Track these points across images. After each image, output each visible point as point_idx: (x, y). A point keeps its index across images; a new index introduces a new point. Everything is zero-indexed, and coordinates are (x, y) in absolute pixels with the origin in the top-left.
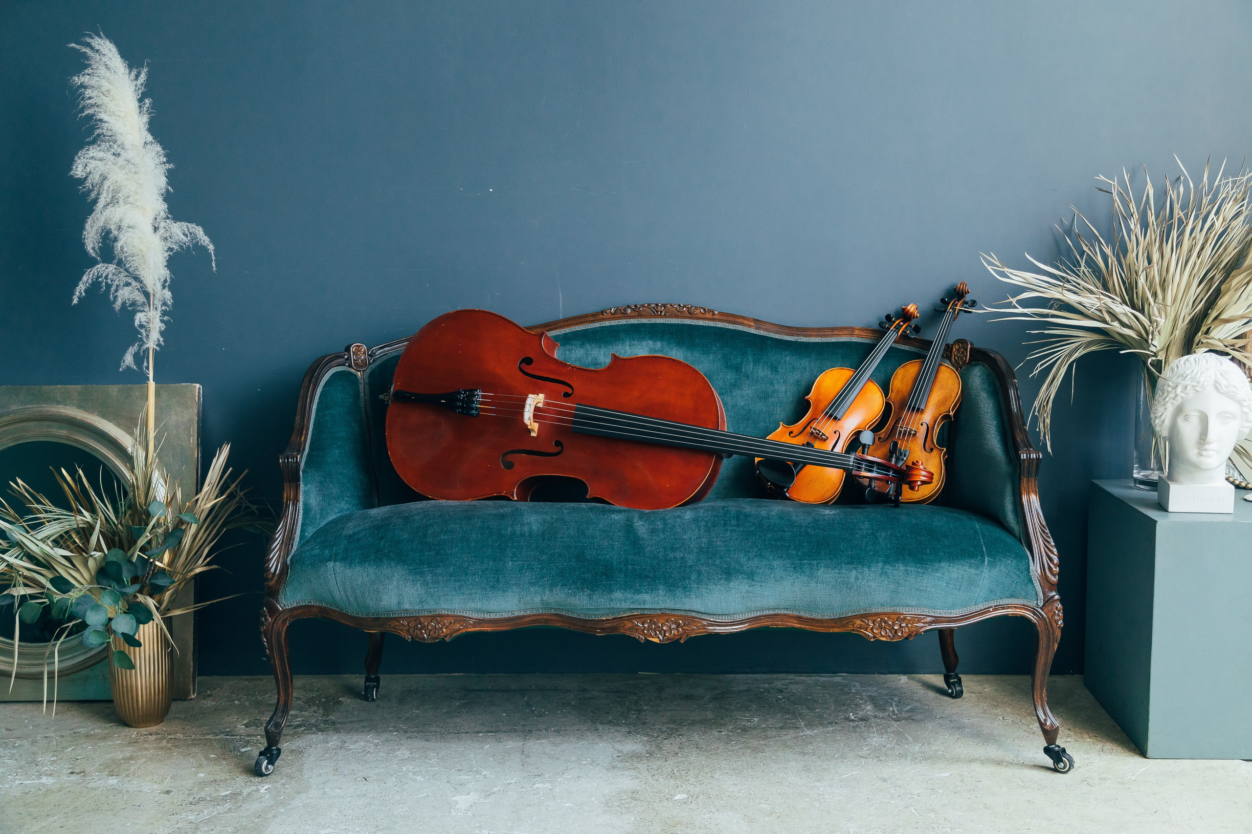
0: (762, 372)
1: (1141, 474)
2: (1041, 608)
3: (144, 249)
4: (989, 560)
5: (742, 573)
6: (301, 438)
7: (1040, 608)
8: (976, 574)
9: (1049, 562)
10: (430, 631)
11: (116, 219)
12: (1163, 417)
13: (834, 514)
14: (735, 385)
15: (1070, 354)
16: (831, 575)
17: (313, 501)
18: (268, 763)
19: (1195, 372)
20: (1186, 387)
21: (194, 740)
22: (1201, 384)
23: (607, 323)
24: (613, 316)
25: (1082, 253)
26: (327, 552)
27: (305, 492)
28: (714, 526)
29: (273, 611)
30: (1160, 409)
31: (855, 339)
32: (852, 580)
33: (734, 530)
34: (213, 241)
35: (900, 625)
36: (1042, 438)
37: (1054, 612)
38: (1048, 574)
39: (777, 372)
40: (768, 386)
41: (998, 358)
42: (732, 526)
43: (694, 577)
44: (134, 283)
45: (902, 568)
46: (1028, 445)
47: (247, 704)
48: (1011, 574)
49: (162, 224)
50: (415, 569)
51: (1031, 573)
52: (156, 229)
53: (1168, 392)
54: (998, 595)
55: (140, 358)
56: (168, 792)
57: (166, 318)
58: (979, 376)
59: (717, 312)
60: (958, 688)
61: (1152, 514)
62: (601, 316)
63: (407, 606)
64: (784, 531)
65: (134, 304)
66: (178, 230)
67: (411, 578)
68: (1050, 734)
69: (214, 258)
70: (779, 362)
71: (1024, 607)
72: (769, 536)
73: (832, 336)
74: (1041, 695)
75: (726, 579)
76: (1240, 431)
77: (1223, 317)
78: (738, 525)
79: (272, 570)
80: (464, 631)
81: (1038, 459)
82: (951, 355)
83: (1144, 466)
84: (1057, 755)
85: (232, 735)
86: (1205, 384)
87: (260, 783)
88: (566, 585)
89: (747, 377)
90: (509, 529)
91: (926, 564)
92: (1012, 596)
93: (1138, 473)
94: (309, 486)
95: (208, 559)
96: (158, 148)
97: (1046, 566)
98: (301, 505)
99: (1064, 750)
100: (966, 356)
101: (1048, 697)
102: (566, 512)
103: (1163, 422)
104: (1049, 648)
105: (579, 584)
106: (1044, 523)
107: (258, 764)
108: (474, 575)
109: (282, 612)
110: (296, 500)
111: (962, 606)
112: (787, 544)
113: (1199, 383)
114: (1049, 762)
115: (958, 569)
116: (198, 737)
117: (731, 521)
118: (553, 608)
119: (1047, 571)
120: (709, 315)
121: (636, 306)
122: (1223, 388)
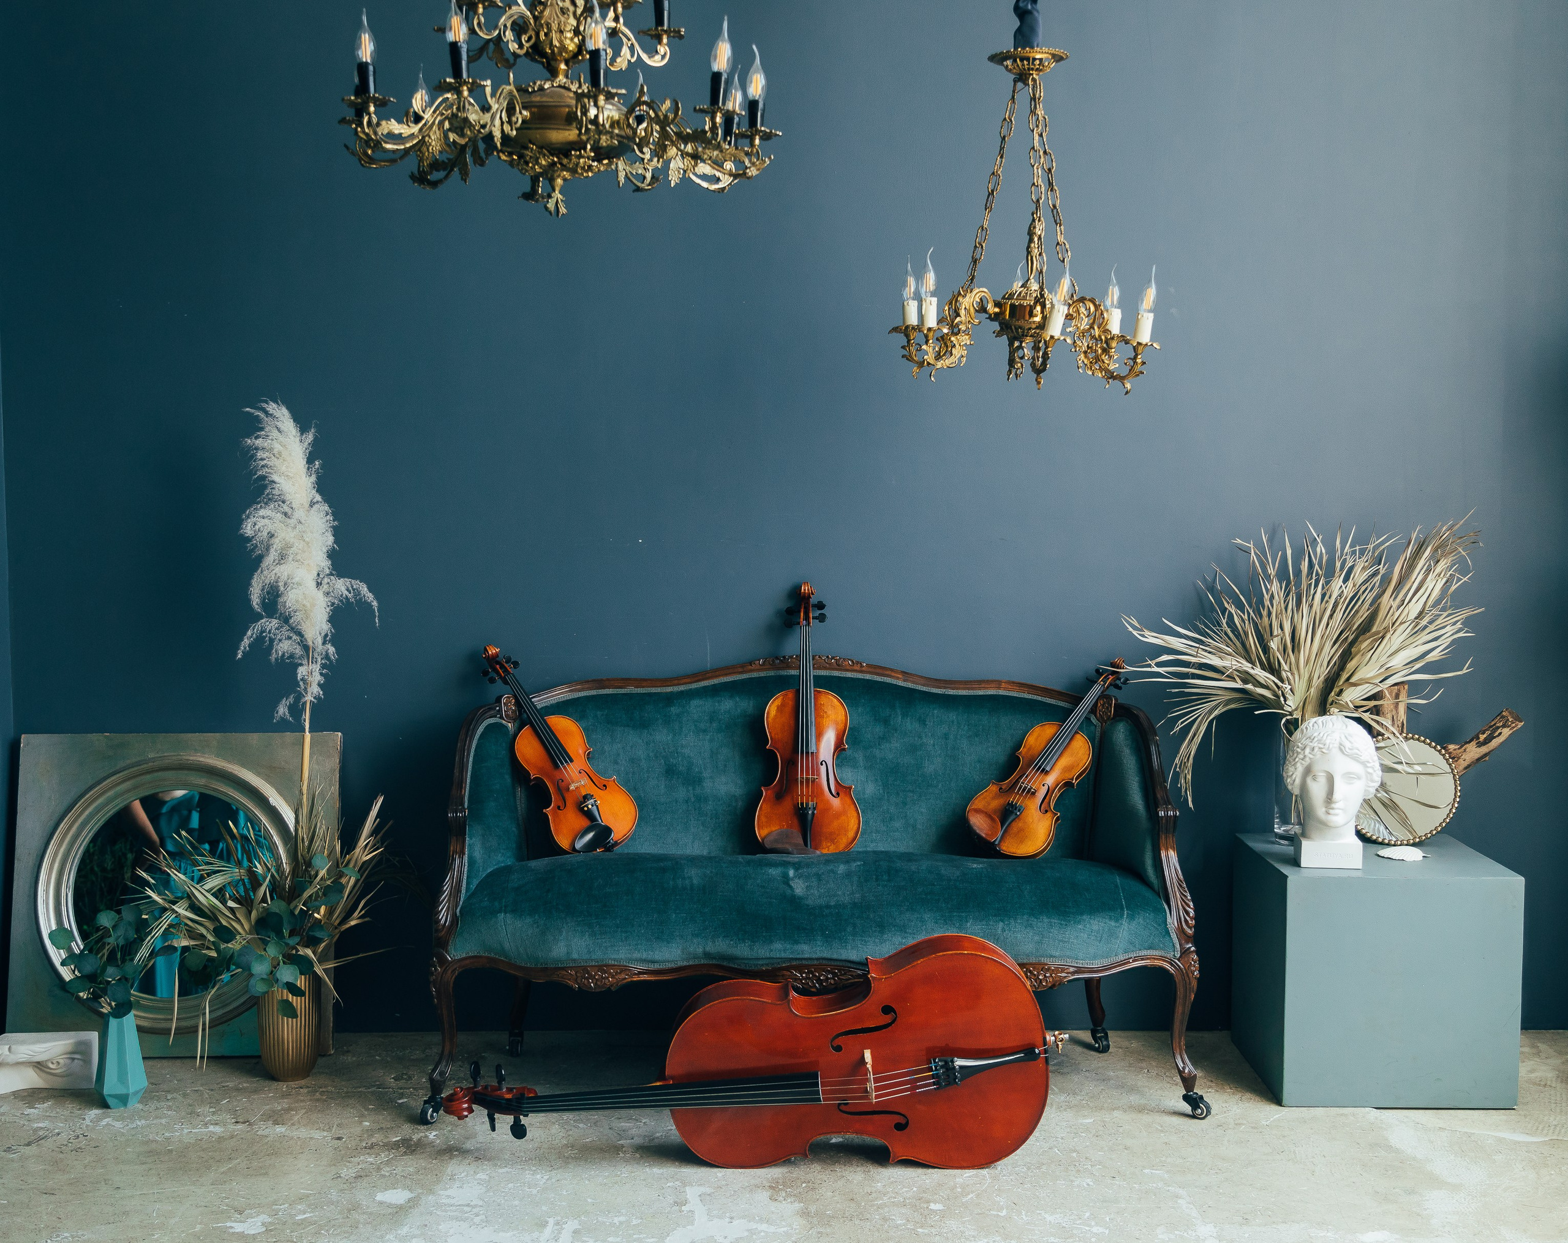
0: (910, 725)
1: (1282, 829)
2: (1178, 960)
3: (308, 605)
4: (1127, 913)
5: (894, 926)
6: (461, 791)
8: (1116, 927)
9: (1185, 914)
10: (597, 980)
11: (284, 577)
12: (1294, 776)
13: (982, 868)
14: (883, 738)
15: (1211, 712)
17: (478, 854)
18: (433, 1112)
19: (1321, 735)
20: (1313, 749)
21: (347, 1092)
22: (1327, 746)
23: (755, 675)
24: (762, 667)
25: (1223, 610)
26: (496, 904)
27: (469, 845)
28: (866, 881)
29: (443, 961)
30: (1291, 769)
31: (1001, 692)
32: (999, 931)
33: (886, 885)
34: (377, 598)
35: (1045, 975)
36: (1183, 793)
37: (1191, 963)
38: (1185, 926)
39: (925, 725)
40: (916, 738)
41: (1141, 715)
42: (883, 881)
43: (849, 929)
44: (295, 637)
45: (1046, 920)
46: (1167, 802)
47: (389, 1059)
48: (1149, 926)
49: (326, 580)
50: (583, 920)
51: (1169, 926)
52: (319, 584)
53: (1298, 753)
54: (1137, 946)
55: (296, 710)
56: (339, 1139)
57: (324, 671)
58: (1123, 732)
59: (865, 665)
60: (1104, 1043)
61: (1285, 870)
62: (750, 667)
63: (575, 956)
64: (934, 885)
65: (292, 656)
66: (341, 586)
67: (579, 929)
68: (1188, 1082)
69: (377, 614)
70: (927, 715)
71: (1162, 958)
72: (920, 890)
73: (980, 689)
74: (1180, 1043)
75: (879, 932)
76: (1365, 791)
77: (1353, 680)
78: (889, 881)
79: (442, 922)
80: (629, 980)
81: (1175, 816)
82: (1096, 711)
83: (1285, 821)
84: (1194, 1101)
85: (384, 1088)
86: (1331, 746)
87: (427, 1130)
88: (728, 936)
89: (896, 730)
90: (671, 883)
91: (1069, 917)
92: (1150, 948)
93: (1279, 828)
94: (474, 839)
95: (363, 912)
96: (327, 508)
97: (1183, 919)
98: (466, 858)
99: (1201, 1097)
100: (1110, 712)
101: (1185, 1045)
102: (724, 865)
103: (1294, 781)
104: (1186, 997)
105: (739, 935)
106: (1181, 877)
107: (424, 1112)
108: (640, 926)
109: (452, 962)
110: (462, 853)
111: (1103, 957)
112: (937, 898)
113: (1325, 745)
114: (1187, 1108)
115: (1099, 922)
116: (350, 1090)
117: (882, 876)
118: (715, 958)
119: (1183, 923)
120: (857, 667)
121: (784, 657)
122: (1347, 750)
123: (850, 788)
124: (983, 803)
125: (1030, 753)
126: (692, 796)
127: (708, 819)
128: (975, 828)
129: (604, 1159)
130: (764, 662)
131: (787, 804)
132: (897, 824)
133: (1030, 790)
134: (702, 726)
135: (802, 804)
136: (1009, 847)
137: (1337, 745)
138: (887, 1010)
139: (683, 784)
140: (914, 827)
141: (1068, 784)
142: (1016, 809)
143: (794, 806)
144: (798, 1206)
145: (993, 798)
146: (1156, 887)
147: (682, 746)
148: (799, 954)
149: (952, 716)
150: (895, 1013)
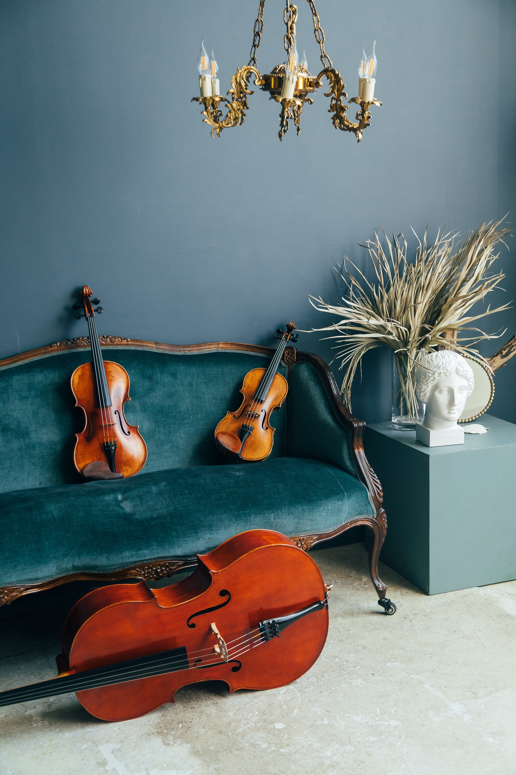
0: (167, 379)
1: (396, 420)
4: (346, 494)
5: (204, 527)
7: (375, 519)
8: (341, 505)
9: (377, 489)
12: (426, 391)
14: (151, 390)
15: (359, 353)
16: (259, 519)
19: (444, 364)
20: (440, 373)
22: (449, 371)
23: (55, 354)
24: (59, 348)
30: (424, 387)
32: (272, 519)
35: (301, 544)
37: (383, 520)
38: (378, 497)
39: (176, 378)
40: (172, 388)
41: (318, 358)
42: (186, 494)
43: (174, 534)
45: (300, 508)
48: (359, 501)
51: (369, 498)
53: (429, 377)
54: (352, 515)
58: (306, 371)
59: (129, 340)
61: (420, 449)
62: (51, 349)
68: (381, 593)
70: (177, 371)
71: (367, 520)
74: (375, 570)
75: (195, 532)
80: (20, 595)
81: (364, 426)
82: (285, 360)
84: (386, 604)
86: (451, 371)
88: (89, 553)
89: (158, 383)
90: (38, 518)
91: (313, 503)
92: (360, 514)
93: (394, 419)
97: (376, 492)
99: (390, 601)
100: (294, 358)
101: (378, 570)
102: (72, 499)
103: (426, 394)
104: (380, 542)
105: (98, 551)
106: (370, 466)
108: (24, 556)
111: (334, 525)
112: (226, 502)
113: (447, 371)
114: (382, 609)
115: (332, 503)
117: (184, 491)
118: (81, 569)
119: (377, 495)
120: (125, 342)
121: (73, 339)
122: (461, 372)
123: (136, 428)
124: (225, 427)
125: (249, 390)
126: (23, 445)
127: (37, 460)
128: (224, 445)
129: (23, 732)
130: (60, 344)
131: (96, 444)
132: (167, 447)
133: (253, 414)
134: (23, 394)
135: (107, 443)
136: (248, 455)
137: (454, 370)
138: (224, 593)
139: (16, 437)
140: (177, 447)
141: (277, 408)
142: (249, 429)
143: (100, 444)
144: (186, 747)
145: (231, 423)
146: (354, 473)
147: (11, 411)
148: (142, 557)
149: (193, 370)
150: (229, 594)
